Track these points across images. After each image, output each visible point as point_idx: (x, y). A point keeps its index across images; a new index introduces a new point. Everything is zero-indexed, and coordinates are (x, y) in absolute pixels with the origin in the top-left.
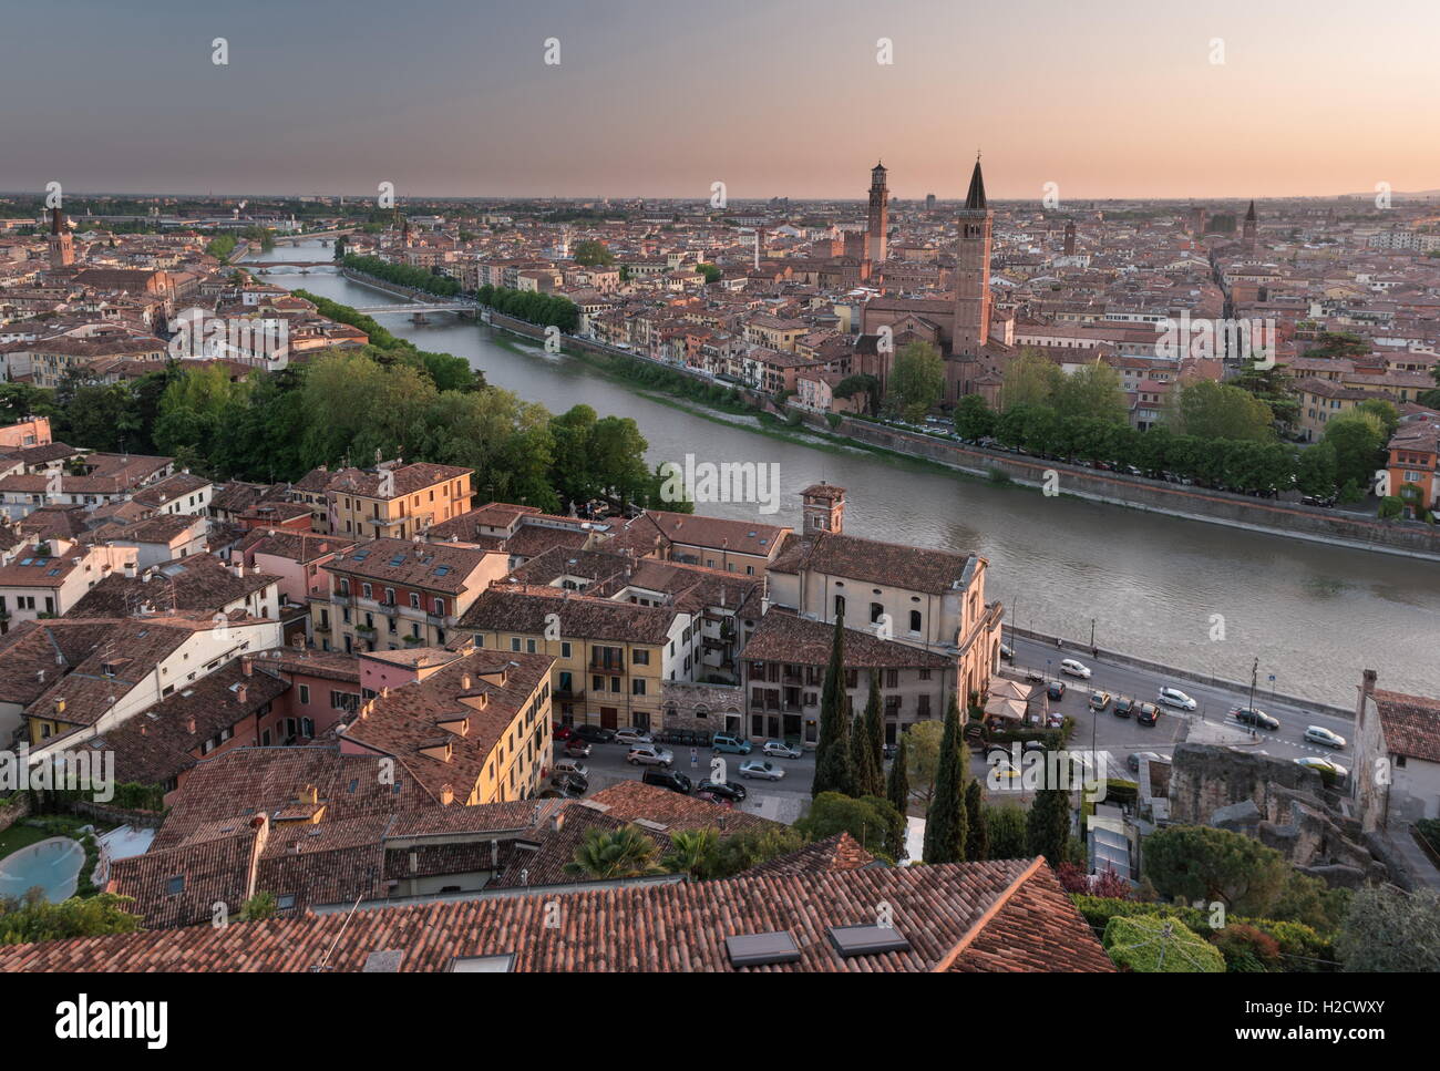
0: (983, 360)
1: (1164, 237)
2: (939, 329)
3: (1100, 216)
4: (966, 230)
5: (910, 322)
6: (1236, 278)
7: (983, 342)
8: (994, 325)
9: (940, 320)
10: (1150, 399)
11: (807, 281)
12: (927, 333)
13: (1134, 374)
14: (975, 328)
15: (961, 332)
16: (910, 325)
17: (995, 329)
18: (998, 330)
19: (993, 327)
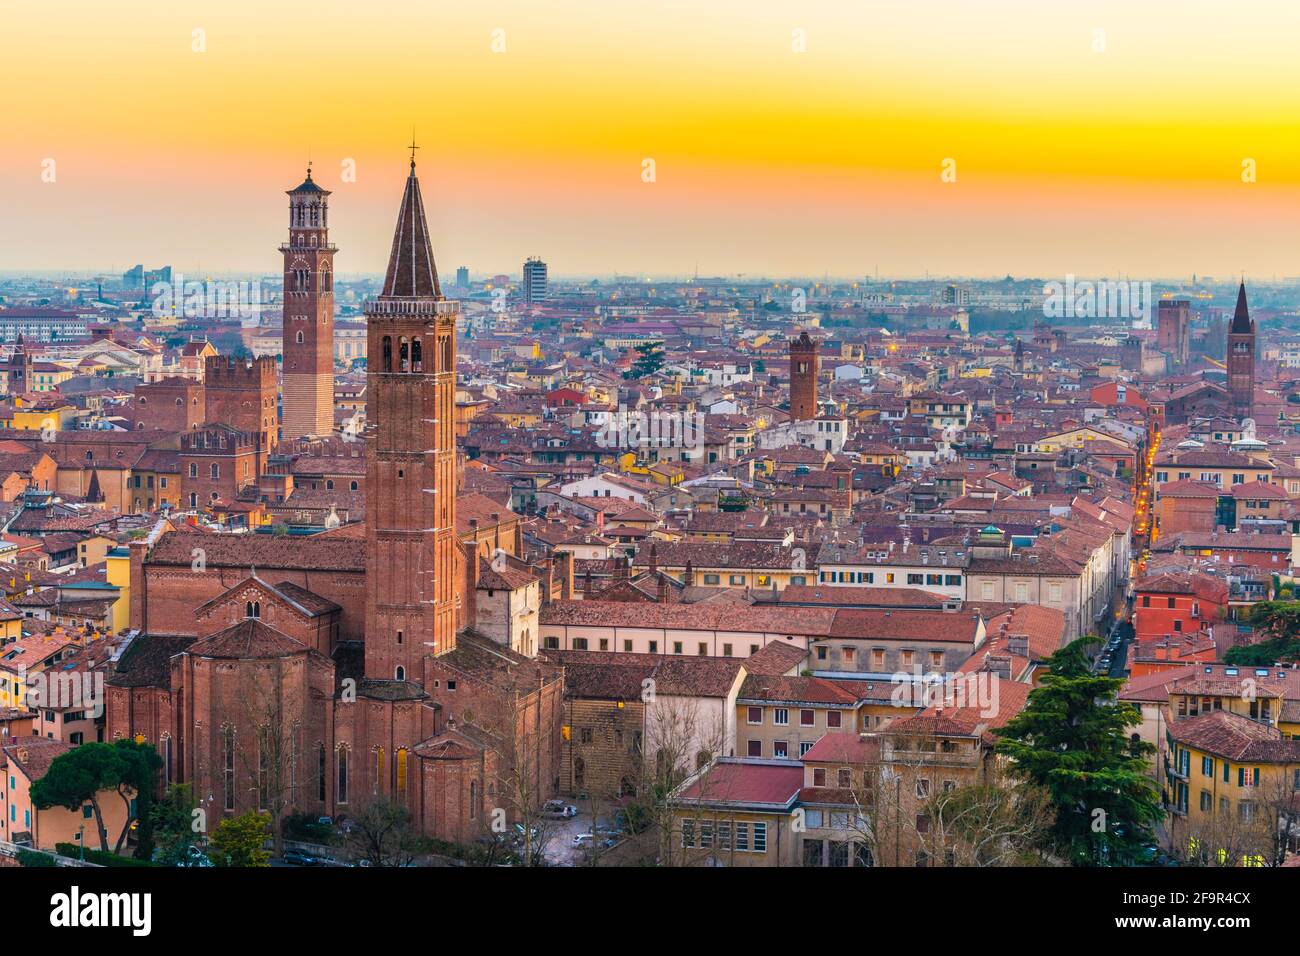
0: (441, 694)
1: (1074, 372)
2: (333, 614)
3: (963, 322)
4: (387, 352)
5: (252, 595)
6: (1173, 475)
7: (443, 644)
8: (483, 601)
9: (334, 589)
10: (832, 782)
11: (94, 494)
12: (296, 625)
13: (821, 718)
14: (420, 610)
15: (383, 620)
16: (253, 605)
17: (482, 611)
18: (494, 614)
19: (479, 607)
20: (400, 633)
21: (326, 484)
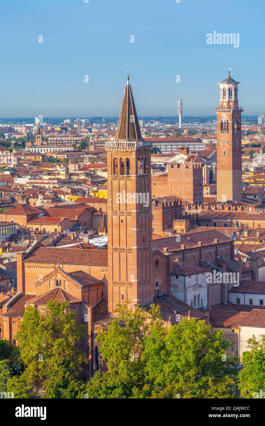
5: (58, 276)
8: (174, 280)
12: (76, 290)
14: (131, 284)
15: (116, 289)
16: (59, 281)
17: (173, 285)
18: (178, 287)
19: (172, 283)
20: (123, 295)
21: (213, 224)
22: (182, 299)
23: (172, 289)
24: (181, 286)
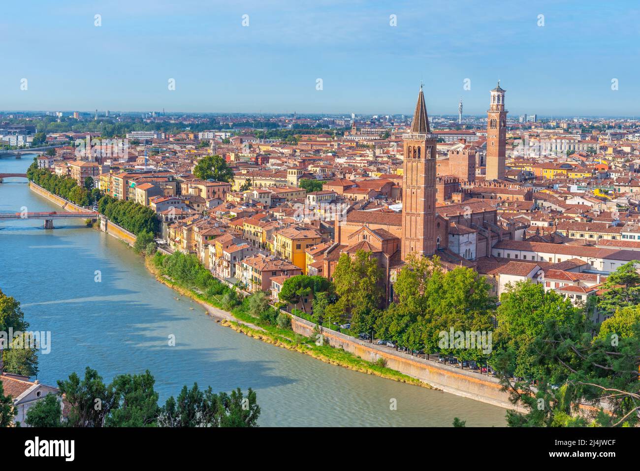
4: (410, 151)
5: (365, 232)
12: (378, 243)
14: (419, 240)
15: (407, 243)
16: (365, 236)
18: (454, 243)
19: (450, 240)
20: (412, 248)
22: (456, 252)
23: (449, 244)
24: (456, 242)
